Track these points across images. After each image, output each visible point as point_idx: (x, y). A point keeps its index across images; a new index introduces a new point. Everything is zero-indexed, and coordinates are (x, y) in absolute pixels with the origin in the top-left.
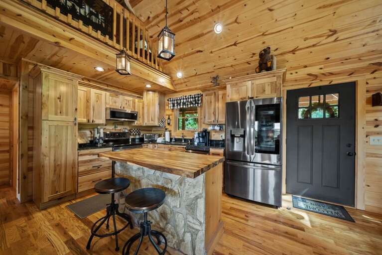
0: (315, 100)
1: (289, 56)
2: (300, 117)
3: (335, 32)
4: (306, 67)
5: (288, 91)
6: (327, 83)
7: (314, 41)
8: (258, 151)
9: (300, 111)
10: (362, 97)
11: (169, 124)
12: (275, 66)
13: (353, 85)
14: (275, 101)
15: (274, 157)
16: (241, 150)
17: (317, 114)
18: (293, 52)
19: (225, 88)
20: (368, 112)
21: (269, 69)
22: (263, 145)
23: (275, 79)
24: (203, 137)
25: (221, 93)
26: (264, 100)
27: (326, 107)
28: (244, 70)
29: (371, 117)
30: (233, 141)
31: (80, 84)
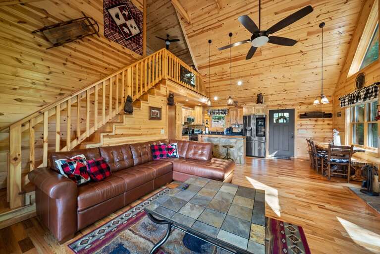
0: (280, 115)
1: (270, 96)
2: (275, 122)
3: (286, 91)
4: (276, 101)
5: (270, 111)
6: (284, 108)
7: (279, 92)
8: (257, 136)
9: (275, 119)
10: (296, 115)
11: (207, 124)
12: (264, 101)
13: (293, 110)
14: (264, 117)
15: (264, 138)
16: (250, 136)
17: (281, 121)
18: (271, 95)
19: (242, 108)
20: (298, 121)
21: (262, 103)
22: (259, 133)
23: (263, 107)
24: (229, 131)
25: (239, 110)
26: (259, 115)
27: (284, 118)
28: (250, 99)
29: (299, 123)
30: (246, 132)
31: (183, 108)
